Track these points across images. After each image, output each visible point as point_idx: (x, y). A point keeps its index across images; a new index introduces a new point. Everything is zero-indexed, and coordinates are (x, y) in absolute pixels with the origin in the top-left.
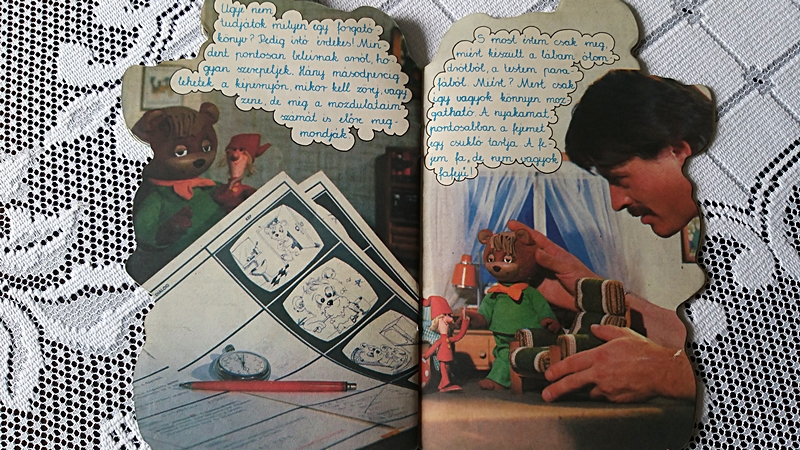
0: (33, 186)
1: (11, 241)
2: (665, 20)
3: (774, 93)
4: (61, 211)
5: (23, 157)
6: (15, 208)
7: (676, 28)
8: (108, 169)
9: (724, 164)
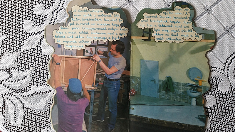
0: (18, 63)
1: (13, 79)
2: (201, 13)
3: (232, 35)
4: (27, 70)
5: (15, 54)
6: (14, 69)
7: (205, 15)
8: (40, 58)
9: (217, 56)
